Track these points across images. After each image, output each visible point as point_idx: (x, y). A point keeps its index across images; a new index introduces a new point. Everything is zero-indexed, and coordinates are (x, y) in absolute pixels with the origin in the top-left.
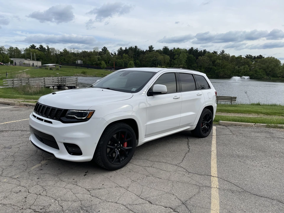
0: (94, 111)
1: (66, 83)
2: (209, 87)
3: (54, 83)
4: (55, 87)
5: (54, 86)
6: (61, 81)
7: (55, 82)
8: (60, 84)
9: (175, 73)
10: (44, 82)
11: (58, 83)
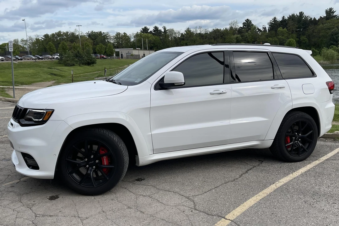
0: (53, 111)
2: (313, 74)
9: (223, 52)
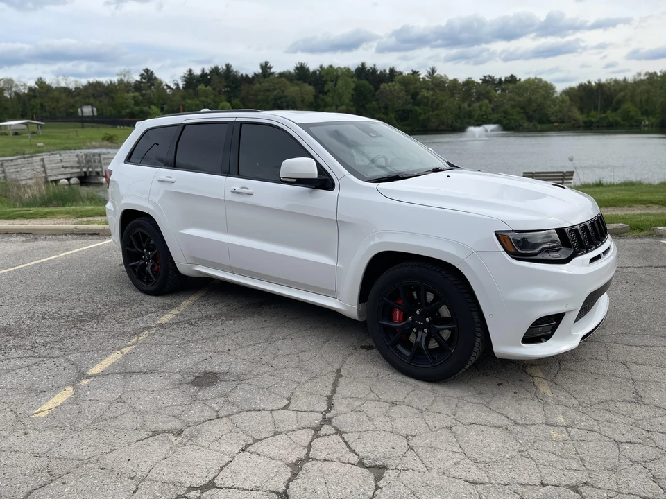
1: (101, 167)
3: (68, 170)
4: (74, 180)
5: (69, 176)
6: (88, 162)
7: (72, 167)
8: (85, 173)
10: (42, 169)
11: (78, 168)
